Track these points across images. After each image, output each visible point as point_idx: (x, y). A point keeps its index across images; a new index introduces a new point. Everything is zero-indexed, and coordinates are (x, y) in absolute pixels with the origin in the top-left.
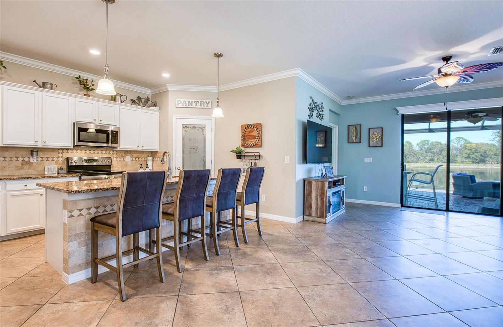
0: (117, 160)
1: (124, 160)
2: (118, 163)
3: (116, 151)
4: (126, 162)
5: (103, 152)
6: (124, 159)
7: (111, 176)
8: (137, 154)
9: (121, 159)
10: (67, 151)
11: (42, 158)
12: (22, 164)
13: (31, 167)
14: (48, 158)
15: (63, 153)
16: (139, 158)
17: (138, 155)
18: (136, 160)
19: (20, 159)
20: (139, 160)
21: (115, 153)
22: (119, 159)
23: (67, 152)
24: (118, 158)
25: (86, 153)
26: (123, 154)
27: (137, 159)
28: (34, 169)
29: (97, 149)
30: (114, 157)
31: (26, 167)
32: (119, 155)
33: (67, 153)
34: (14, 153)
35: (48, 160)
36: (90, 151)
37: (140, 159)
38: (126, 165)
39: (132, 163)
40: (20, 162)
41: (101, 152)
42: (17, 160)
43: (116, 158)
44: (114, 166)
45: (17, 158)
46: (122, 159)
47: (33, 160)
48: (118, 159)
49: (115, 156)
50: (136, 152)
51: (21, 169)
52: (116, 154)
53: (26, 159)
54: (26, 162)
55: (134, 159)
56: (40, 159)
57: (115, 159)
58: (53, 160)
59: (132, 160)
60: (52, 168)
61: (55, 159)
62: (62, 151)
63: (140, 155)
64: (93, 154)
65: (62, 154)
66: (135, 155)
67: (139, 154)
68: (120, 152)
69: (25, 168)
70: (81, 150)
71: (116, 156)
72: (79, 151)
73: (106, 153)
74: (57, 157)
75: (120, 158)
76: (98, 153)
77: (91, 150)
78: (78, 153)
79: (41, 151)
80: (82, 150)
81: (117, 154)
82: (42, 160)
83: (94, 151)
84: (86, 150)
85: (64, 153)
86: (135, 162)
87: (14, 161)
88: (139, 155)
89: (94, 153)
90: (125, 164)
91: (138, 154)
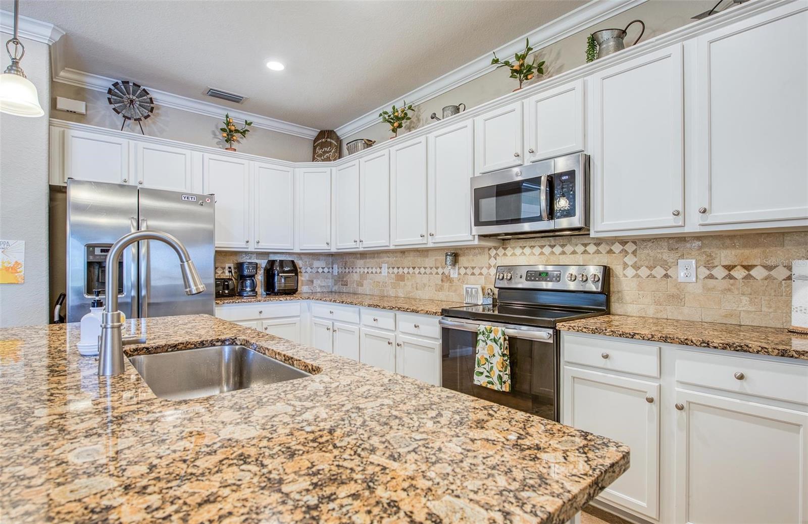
0: (637, 276)
1: (666, 276)
2: (640, 288)
3: (635, 243)
4: (678, 285)
5: (588, 248)
6: (669, 272)
7: (493, 328)
8: (734, 247)
9: (653, 272)
10: (503, 251)
11: (466, 268)
12: (442, 280)
13: (452, 286)
14: (473, 268)
15: (497, 257)
16: (748, 268)
17: (747, 252)
18: (731, 277)
19: (440, 271)
20: (748, 277)
21: (630, 252)
22: (648, 272)
23: (505, 254)
24: (643, 268)
25: (542, 253)
26: (666, 255)
27: (739, 273)
28: (455, 291)
29: (569, 242)
30: (625, 266)
31: (446, 285)
32: (648, 254)
33: (503, 257)
34: (434, 259)
35: (473, 274)
36: (552, 247)
37: (758, 273)
38: (677, 298)
39: (707, 289)
40: (440, 276)
41: (582, 248)
42: (437, 273)
43: (636, 267)
44: (627, 298)
45: (437, 268)
46: (659, 272)
47: (454, 273)
48: (644, 272)
49: (630, 260)
50: (728, 242)
51: (440, 289)
52: (634, 253)
53: (446, 271)
54: (446, 277)
55: (720, 272)
56: (463, 271)
57: (630, 272)
58: (481, 274)
59: (711, 277)
60: (474, 290)
61: (485, 271)
62: (495, 252)
63: (757, 251)
64: (561, 257)
65: (496, 260)
66: (726, 256)
67: (756, 245)
68: (650, 244)
69: (445, 287)
70: (531, 247)
71: (635, 259)
72: (527, 251)
73: (598, 252)
74: (487, 266)
75: (651, 268)
76: (574, 252)
77: (555, 246)
78: (525, 255)
79: (464, 255)
80: (534, 247)
81: (638, 252)
82: (466, 274)
83: (563, 246)
84: (542, 247)
85: (499, 256)
86: (726, 283)
87: (434, 274)
88: (754, 255)
89: (563, 253)
90: (673, 291)
91: (745, 246)
